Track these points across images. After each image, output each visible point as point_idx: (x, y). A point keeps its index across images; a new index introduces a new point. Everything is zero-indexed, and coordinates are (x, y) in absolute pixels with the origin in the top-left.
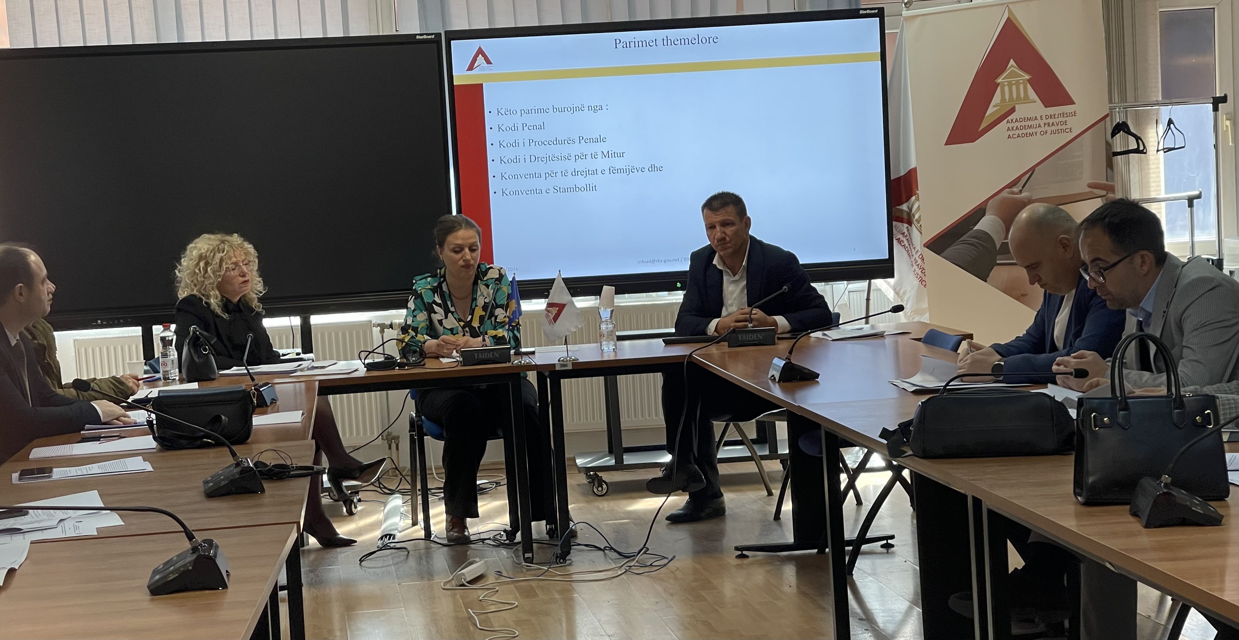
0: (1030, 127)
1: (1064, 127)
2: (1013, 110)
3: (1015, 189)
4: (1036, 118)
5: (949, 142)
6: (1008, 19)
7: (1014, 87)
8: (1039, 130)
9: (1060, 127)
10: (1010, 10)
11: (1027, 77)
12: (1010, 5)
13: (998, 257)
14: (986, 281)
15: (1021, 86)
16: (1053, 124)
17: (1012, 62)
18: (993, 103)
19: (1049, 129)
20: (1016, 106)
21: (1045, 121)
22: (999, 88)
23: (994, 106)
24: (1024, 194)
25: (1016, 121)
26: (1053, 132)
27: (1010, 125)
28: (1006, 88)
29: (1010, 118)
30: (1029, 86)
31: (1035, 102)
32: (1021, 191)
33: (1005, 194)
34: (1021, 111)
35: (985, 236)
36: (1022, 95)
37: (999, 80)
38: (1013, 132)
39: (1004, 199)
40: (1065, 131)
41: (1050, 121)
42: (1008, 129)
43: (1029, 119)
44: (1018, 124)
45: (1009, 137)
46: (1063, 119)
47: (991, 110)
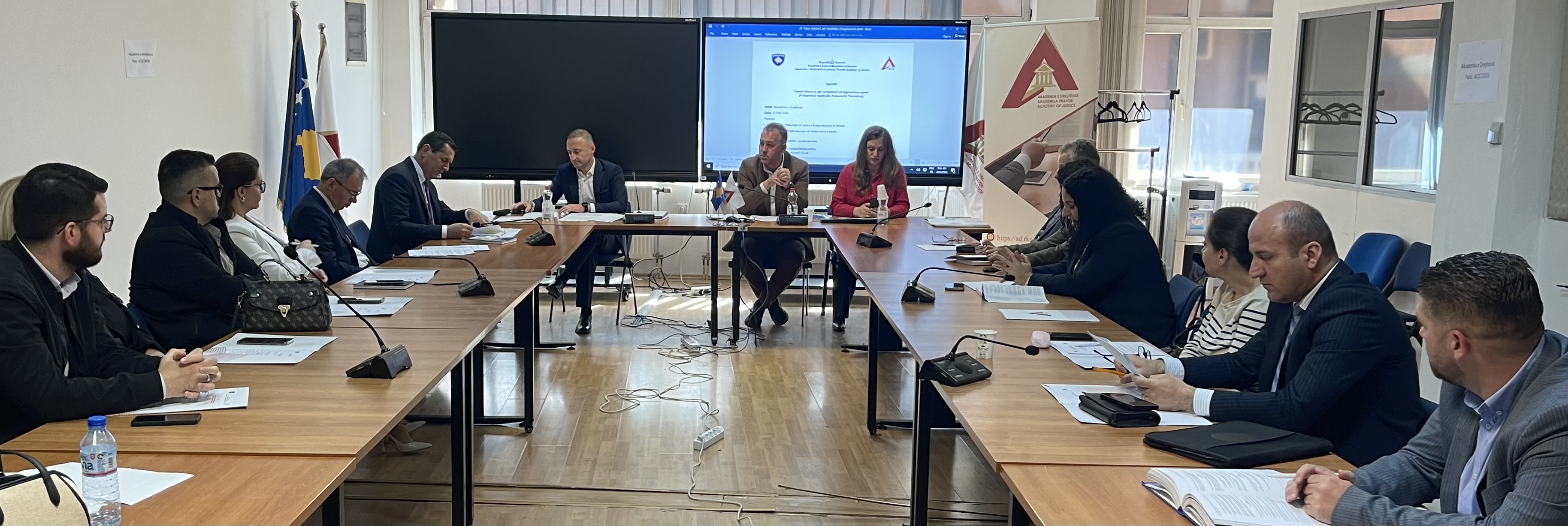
0: (1051, 101)
1: (1071, 103)
2: (1042, 90)
3: (1039, 139)
4: (1055, 96)
5: (1005, 106)
6: (1045, 34)
7: (1044, 76)
8: (1056, 104)
9: (1068, 103)
10: (1046, 29)
11: (1052, 70)
12: (1046, 25)
13: (1026, 179)
14: (1017, 193)
15: (1048, 76)
16: (1064, 101)
17: (1044, 61)
18: (1031, 85)
19: (1062, 104)
20: (1045, 88)
21: (1060, 99)
22: (1035, 76)
23: (1032, 87)
24: (1044, 142)
25: (1044, 97)
26: (1064, 106)
27: (1040, 99)
28: (1040, 76)
29: (1040, 95)
30: (1053, 76)
31: (1055, 86)
32: (1042, 140)
33: (1033, 141)
34: (1047, 91)
35: (1019, 165)
36: (1048, 82)
37: (1036, 71)
38: (1041, 104)
39: (1032, 144)
40: (1070, 106)
41: (1063, 99)
42: (1039, 102)
43: (1051, 97)
44: (1044, 99)
45: (1039, 106)
46: (1071, 98)
47: (1030, 89)
